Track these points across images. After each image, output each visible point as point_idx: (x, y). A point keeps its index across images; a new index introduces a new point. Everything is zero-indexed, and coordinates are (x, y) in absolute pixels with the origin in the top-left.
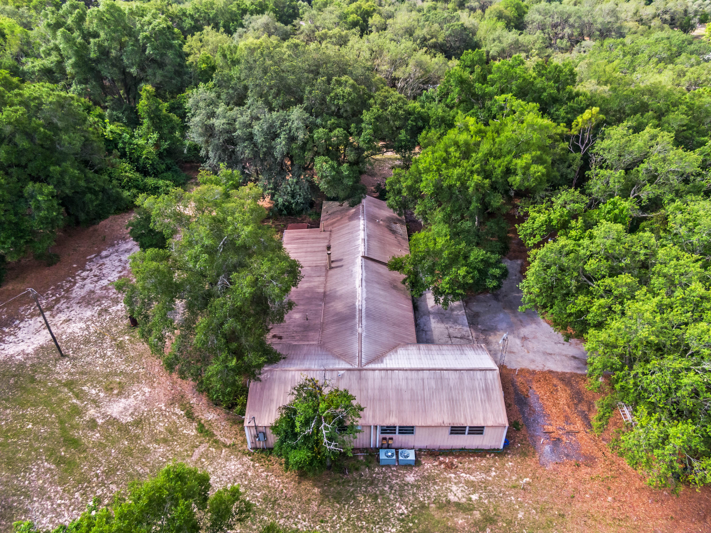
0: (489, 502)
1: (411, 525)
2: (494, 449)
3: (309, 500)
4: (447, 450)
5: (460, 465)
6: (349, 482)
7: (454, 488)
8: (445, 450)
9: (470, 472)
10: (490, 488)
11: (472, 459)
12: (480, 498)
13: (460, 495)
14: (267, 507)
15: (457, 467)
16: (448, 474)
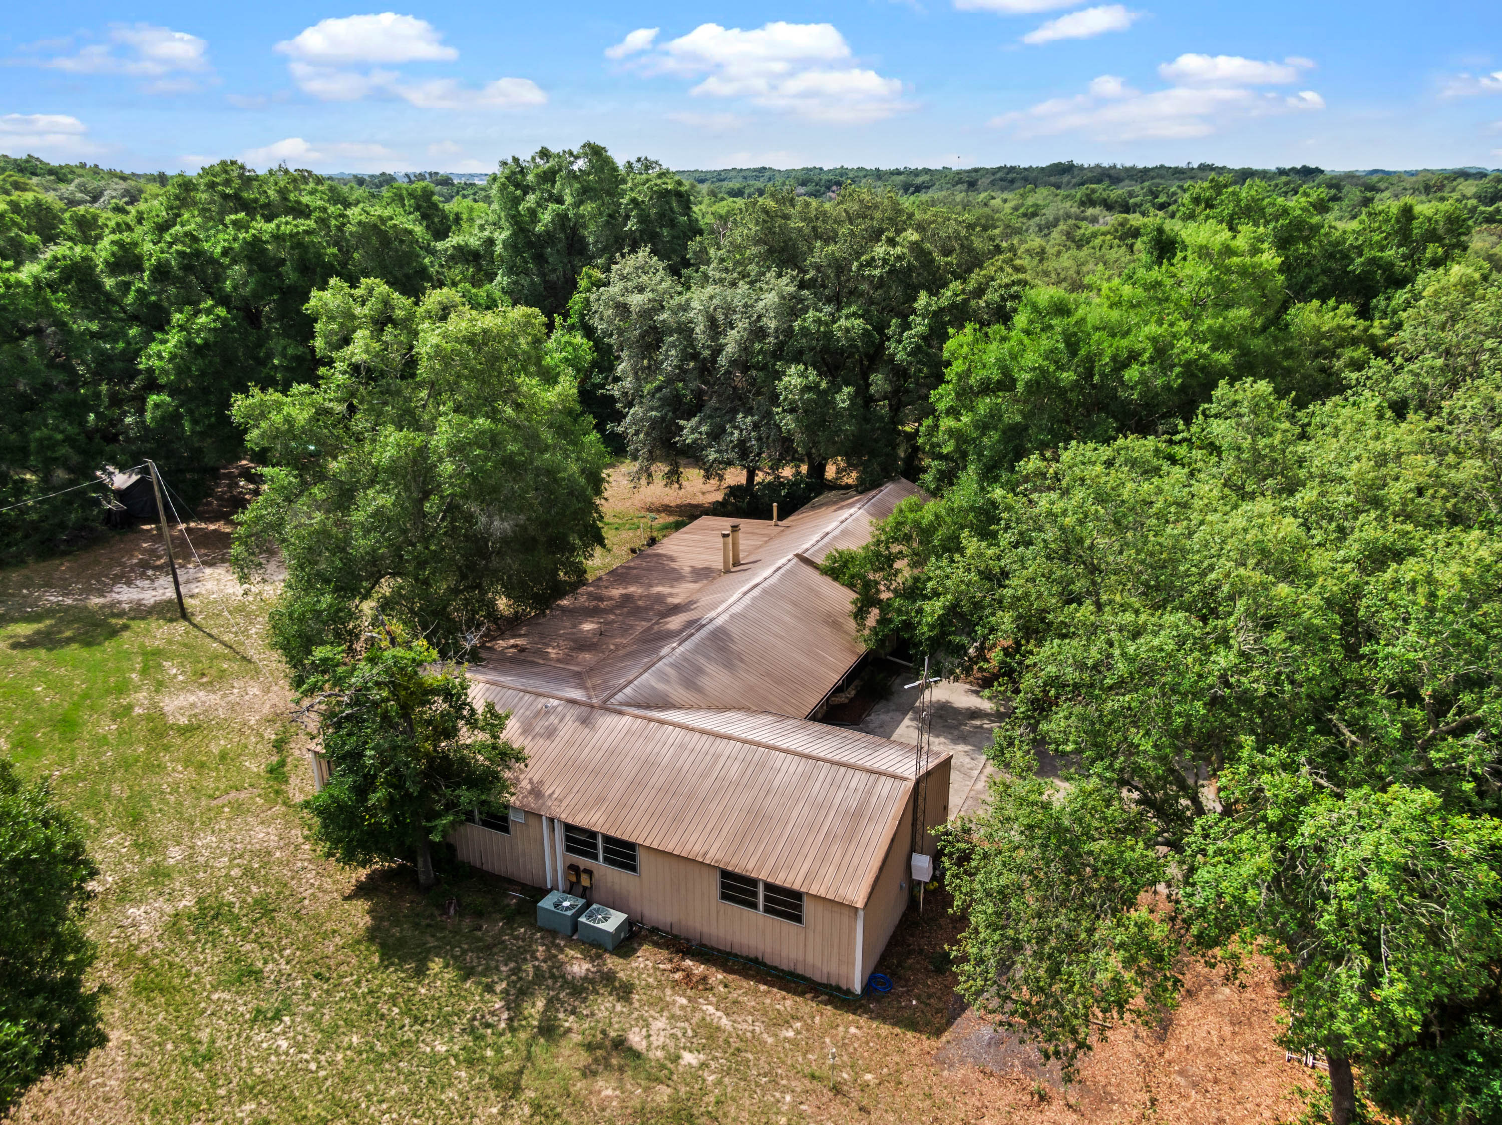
0: (719, 1083)
1: (489, 1053)
2: (838, 988)
3: (334, 931)
4: (719, 951)
5: (721, 988)
6: (443, 929)
7: (660, 1023)
8: (713, 948)
9: (731, 1008)
10: (750, 1056)
11: (763, 988)
12: (703, 1065)
13: (657, 1041)
14: (246, 915)
15: (712, 989)
16: (675, 993)
